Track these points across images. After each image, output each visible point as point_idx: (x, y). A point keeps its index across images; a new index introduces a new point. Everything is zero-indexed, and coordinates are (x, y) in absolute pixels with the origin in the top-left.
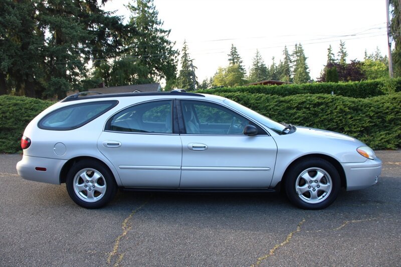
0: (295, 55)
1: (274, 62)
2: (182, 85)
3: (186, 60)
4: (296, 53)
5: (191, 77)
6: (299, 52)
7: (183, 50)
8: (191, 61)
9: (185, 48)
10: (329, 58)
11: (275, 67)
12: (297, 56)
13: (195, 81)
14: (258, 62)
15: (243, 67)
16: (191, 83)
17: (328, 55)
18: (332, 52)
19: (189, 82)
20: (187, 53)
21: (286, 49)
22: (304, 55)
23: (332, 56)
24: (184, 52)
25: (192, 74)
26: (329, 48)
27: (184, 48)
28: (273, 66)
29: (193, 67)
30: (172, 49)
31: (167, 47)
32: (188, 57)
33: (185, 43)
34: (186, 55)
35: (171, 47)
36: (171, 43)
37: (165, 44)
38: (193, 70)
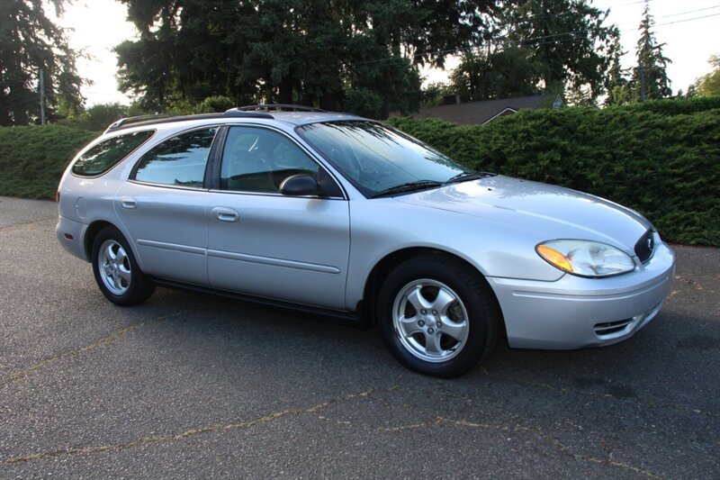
3: (648, 47)
5: (658, 81)
7: (642, 26)
8: (658, 47)
9: (646, 22)
13: (666, 88)
16: (656, 93)
19: (651, 91)
20: (650, 31)
24: (643, 30)
25: (660, 73)
27: (644, 22)
29: (663, 59)
30: (602, 26)
31: (591, 22)
32: (653, 41)
33: (646, 12)
34: (647, 36)
35: (600, 22)
36: (600, 12)
37: (588, 17)
38: (662, 65)
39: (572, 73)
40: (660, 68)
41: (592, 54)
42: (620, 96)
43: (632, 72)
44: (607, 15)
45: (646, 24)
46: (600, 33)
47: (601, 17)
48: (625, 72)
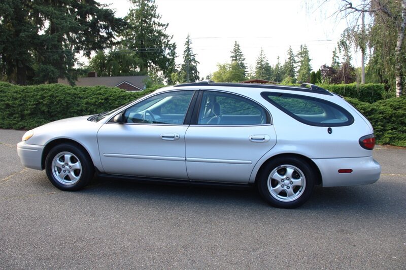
0: (300, 56)
1: (279, 62)
2: (184, 80)
3: (188, 55)
4: (301, 54)
5: (193, 72)
6: (304, 53)
7: (186, 44)
8: (194, 55)
9: (188, 42)
10: (333, 60)
11: (280, 67)
12: (302, 57)
13: (197, 76)
14: (262, 61)
15: (245, 65)
16: (192, 78)
17: (333, 58)
18: (336, 55)
19: (190, 77)
20: (190, 47)
21: (291, 49)
22: (308, 57)
23: (337, 59)
24: (187, 46)
25: (194, 69)
26: (334, 50)
27: (187, 42)
28: (277, 65)
29: (195, 62)
30: (169, 43)
31: (164, 41)
32: (191, 52)
33: (188, 38)
34: (188, 49)
35: (168, 41)
36: (168, 36)
37: (162, 37)
38: (195, 65)
39: (154, 65)
40: (194, 66)
41: (164, 56)
42: (175, 78)
43: (181, 66)
44: (172, 38)
45: (188, 43)
46: (168, 46)
47: (169, 38)
48: (177, 66)
